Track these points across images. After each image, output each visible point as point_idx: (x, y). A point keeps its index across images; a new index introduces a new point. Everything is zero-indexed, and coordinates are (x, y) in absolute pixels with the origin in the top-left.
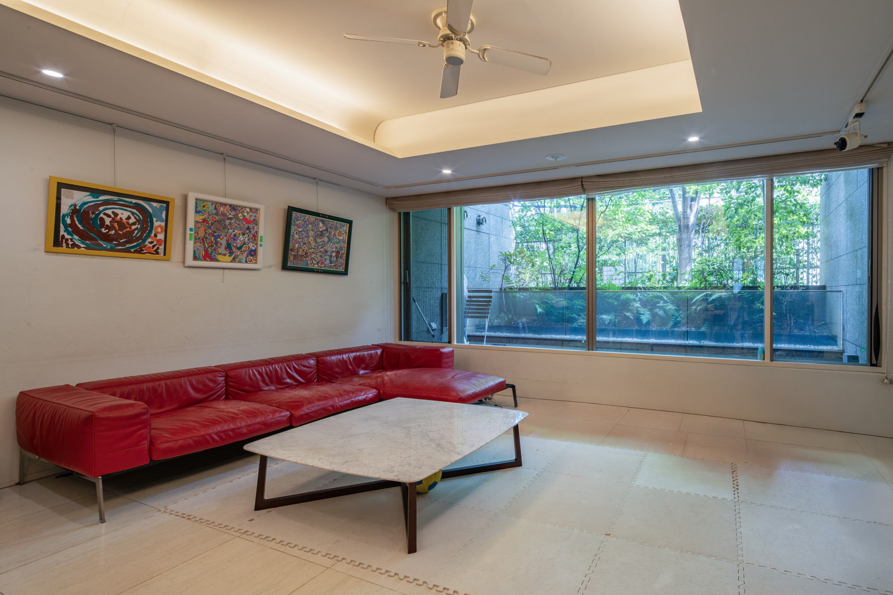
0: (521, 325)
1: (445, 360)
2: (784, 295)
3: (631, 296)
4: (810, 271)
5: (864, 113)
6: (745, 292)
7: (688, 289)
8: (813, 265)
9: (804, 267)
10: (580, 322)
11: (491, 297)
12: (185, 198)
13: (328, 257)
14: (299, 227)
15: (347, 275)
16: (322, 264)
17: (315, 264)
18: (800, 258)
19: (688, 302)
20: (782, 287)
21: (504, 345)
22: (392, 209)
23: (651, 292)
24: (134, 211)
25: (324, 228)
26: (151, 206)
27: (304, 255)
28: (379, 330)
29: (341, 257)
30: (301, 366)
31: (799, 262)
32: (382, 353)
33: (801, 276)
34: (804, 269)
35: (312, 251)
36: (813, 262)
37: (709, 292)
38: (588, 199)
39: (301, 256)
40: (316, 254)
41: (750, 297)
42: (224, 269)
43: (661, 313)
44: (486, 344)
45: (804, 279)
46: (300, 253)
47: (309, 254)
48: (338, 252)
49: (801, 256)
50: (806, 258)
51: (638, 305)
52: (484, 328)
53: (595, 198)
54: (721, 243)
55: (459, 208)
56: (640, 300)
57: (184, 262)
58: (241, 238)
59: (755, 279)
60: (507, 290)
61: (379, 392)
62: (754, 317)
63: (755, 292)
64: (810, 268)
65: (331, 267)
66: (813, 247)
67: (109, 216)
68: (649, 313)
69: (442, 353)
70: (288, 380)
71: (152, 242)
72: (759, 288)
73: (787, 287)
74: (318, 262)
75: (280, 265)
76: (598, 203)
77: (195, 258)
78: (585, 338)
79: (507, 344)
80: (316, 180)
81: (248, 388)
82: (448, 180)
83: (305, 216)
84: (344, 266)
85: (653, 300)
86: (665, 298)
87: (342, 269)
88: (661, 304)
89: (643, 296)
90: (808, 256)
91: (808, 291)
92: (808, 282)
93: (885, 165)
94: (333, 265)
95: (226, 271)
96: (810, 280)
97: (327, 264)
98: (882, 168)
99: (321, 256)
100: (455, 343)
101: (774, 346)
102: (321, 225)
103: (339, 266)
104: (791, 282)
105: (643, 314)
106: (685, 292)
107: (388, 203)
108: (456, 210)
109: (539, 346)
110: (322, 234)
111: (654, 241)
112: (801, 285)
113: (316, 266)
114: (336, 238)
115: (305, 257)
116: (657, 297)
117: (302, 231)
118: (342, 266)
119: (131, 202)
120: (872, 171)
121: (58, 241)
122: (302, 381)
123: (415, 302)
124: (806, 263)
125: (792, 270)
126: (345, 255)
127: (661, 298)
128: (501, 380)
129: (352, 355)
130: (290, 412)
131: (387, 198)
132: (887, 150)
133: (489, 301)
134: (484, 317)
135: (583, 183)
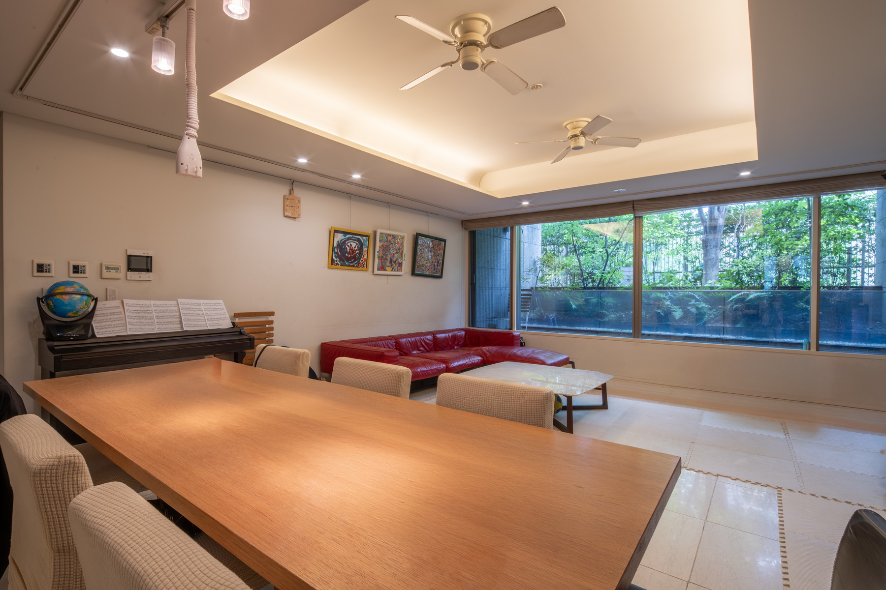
0: (551, 319)
1: (516, 341)
2: (831, 295)
3: (661, 295)
4: (866, 270)
6: (786, 292)
7: (722, 289)
8: (870, 264)
9: (857, 266)
10: (611, 317)
11: (530, 295)
12: (375, 233)
13: (433, 266)
14: (420, 246)
15: (442, 278)
16: (430, 271)
18: (853, 257)
19: (723, 301)
20: (829, 287)
22: (466, 229)
23: (682, 291)
24: (357, 242)
25: (432, 246)
26: (363, 239)
28: (458, 319)
29: (439, 266)
31: (850, 260)
32: (466, 334)
33: (853, 276)
34: (858, 269)
35: (426, 261)
36: (870, 260)
37: (745, 292)
38: (635, 217)
39: (421, 266)
40: (428, 264)
41: (791, 297)
42: (388, 275)
43: (694, 310)
45: (857, 278)
46: (420, 264)
47: (424, 264)
48: (438, 262)
49: (854, 255)
50: (860, 257)
51: (668, 303)
52: (525, 320)
53: (642, 217)
54: (753, 242)
55: (519, 226)
56: (670, 298)
57: (373, 272)
58: (396, 255)
59: (795, 279)
60: (540, 289)
61: (483, 359)
62: (796, 316)
63: (796, 292)
64: (866, 267)
65: (435, 273)
66: (870, 244)
67: (349, 246)
68: (681, 310)
69: (514, 336)
70: (422, 348)
71: (362, 261)
72: (802, 289)
73: (834, 287)
74: (428, 270)
75: (410, 273)
76: (645, 222)
77: (378, 270)
80: (428, 213)
81: (405, 351)
82: (524, 207)
83: (423, 238)
84: (441, 272)
85: (683, 299)
86: (697, 297)
87: (439, 275)
88: (693, 302)
89: (674, 295)
90: (863, 255)
91: (862, 292)
92: (863, 281)
94: (435, 271)
95: (389, 277)
96: (866, 280)
97: (432, 271)
99: (430, 265)
100: (515, 330)
101: (820, 342)
102: (431, 244)
103: (438, 272)
104: (841, 281)
105: (675, 311)
106: (719, 292)
107: (463, 224)
108: (517, 228)
110: (431, 250)
111: (675, 242)
112: (855, 285)
113: (427, 272)
114: (438, 252)
116: (688, 296)
117: (422, 249)
119: (356, 238)
121: (333, 262)
122: (428, 349)
124: (861, 262)
125: (842, 270)
126: (441, 264)
127: (693, 297)
128: (565, 357)
129: (450, 334)
131: (462, 221)
133: (530, 298)
134: (528, 311)
135: (634, 205)
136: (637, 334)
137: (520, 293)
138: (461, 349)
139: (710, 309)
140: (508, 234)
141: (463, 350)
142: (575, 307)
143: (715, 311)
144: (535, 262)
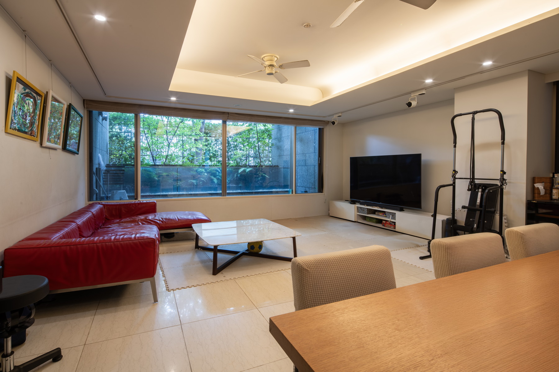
5: (341, 116)
22: (86, 108)
24: (33, 102)
26: (37, 99)
32: (104, 208)
71: (35, 127)
77: (47, 141)
98: (324, 128)
119: (33, 95)
120: (320, 129)
121: (12, 124)
131: (84, 100)
135: (227, 115)
136: (224, 194)
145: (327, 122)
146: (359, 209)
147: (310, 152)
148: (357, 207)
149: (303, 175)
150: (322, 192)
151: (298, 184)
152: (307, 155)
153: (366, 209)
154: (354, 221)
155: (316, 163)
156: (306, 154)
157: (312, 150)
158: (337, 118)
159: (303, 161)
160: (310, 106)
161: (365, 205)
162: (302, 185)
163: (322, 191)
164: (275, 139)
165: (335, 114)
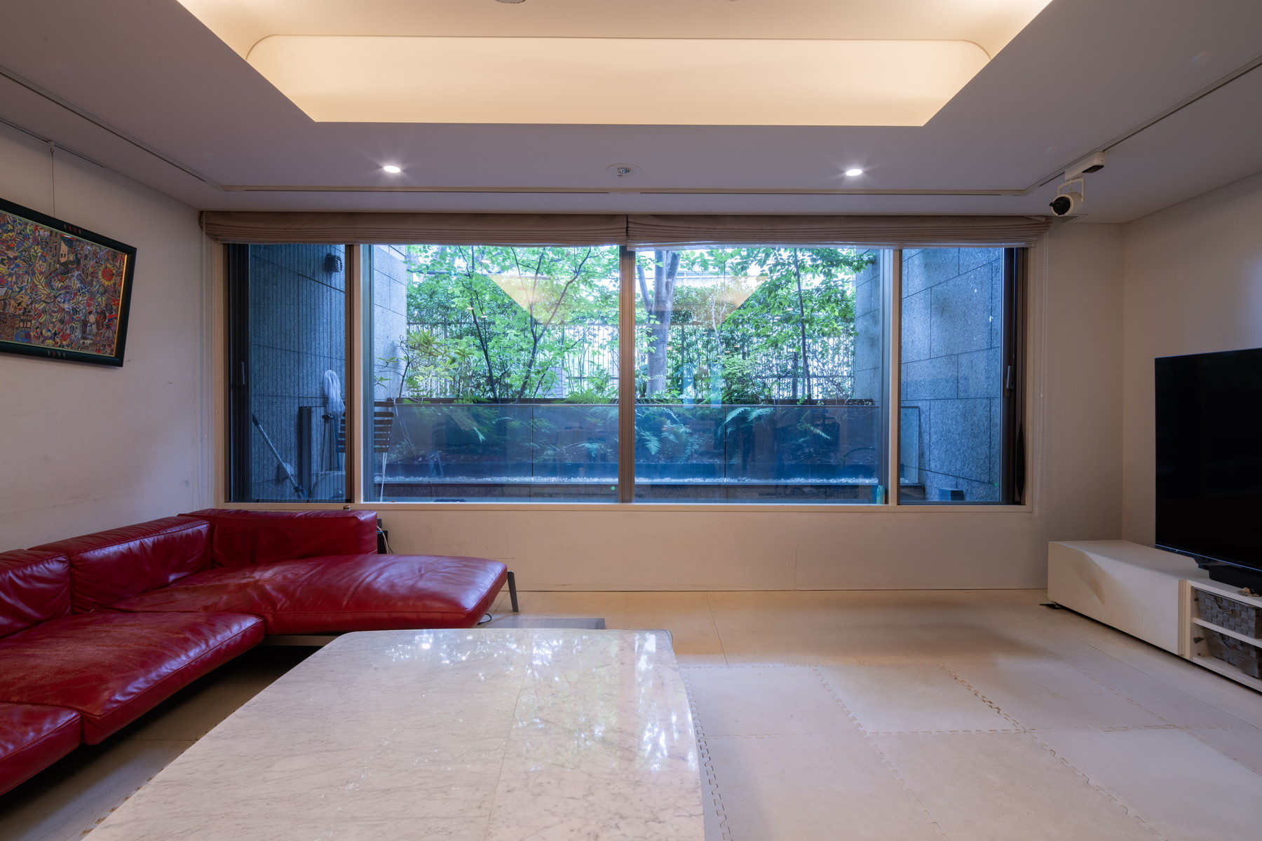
0: (432, 463)
1: (367, 538)
5: (1102, 167)
11: (391, 415)
13: (77, 325)
14: (9, 248)
15: (121, 365)
16: (64, 338)
17: (46, 338)
19: (719, 421)
21: (463, 501)
22: (213, 236)
25: (72, 258)
27: (19, 315)
28: (187, 483)
29: (108, 327)
30: (30, 580)
32: (211, 530)
35: (41, 306)
37: (745, 407)
38: (623, 254)
39: (13, 316)
40: (50, 315)
43: (672, 438)
44: (384, 500)
46: (11, 310)
47: (32, 313)
48: (102, 314)
55: (367, 246)
60: (406, 402)
61: (265, 621)
65: (87, 348)
68: (656, 438)
69: (361, 523)
74: (55, 334)
78: (616, 480)
79: (466, 498)
80: (50, 146)
82: (391, 187)
83: (26, 224)
84: (114, 346)
87: (108, 353)
88: (669, 425)
93: (1033, 245)
94: (88, 342)
97: (75, 340)
98: (1027, 248)
99: (62, 321)
100: (362, 502)
102: (64, 248)
103: (104, 346)
105: (649, 441)
107: (204, 221)
108: (362, 249)
109: (488, 498)
110: (66, 270)
113: (49, 344)
114: (98, 282)
115: (23, 321)
116: (661, 415)
117: (16, 258)
118: (110, 346)
120: (1009, 253)
122: (37, 615)
123: (257, 424)
126: (117, 321)
127: (669, 416)
129: (149, 541)
130: (78, 710)
131: (201, 213)
132: (1044, 225)
133: (389, 422)
134: (386, 450)
135: (630, 225)
136: (626, 492)
137: (372, 409)
138: (187, 590)
139: (690, 434)
140: (339, 278)
141: (195, 590)
142: (483, 438)
143: (698, 439)
144: (394, 349)
145: (1043, 220)
146: (1209, 602)
147: (974, 348)
148: (1195, 591)
149: (949, 431)
150: (1019, 503)
151: (933, 465)
152: (964, 360)
153: (1253, 613)
154: (1176, 653)
155: (996, 388)
156: (958, 355)
157: (980, 339)
158: (1081, 180)
159: (947, 382)
160: (922, 124)
161: (1246, 590)
162: (945, 470)
163: (1017, 499)
164: (865, 314)
165: (1070, 165)
